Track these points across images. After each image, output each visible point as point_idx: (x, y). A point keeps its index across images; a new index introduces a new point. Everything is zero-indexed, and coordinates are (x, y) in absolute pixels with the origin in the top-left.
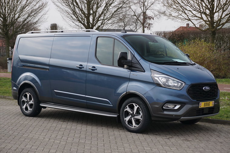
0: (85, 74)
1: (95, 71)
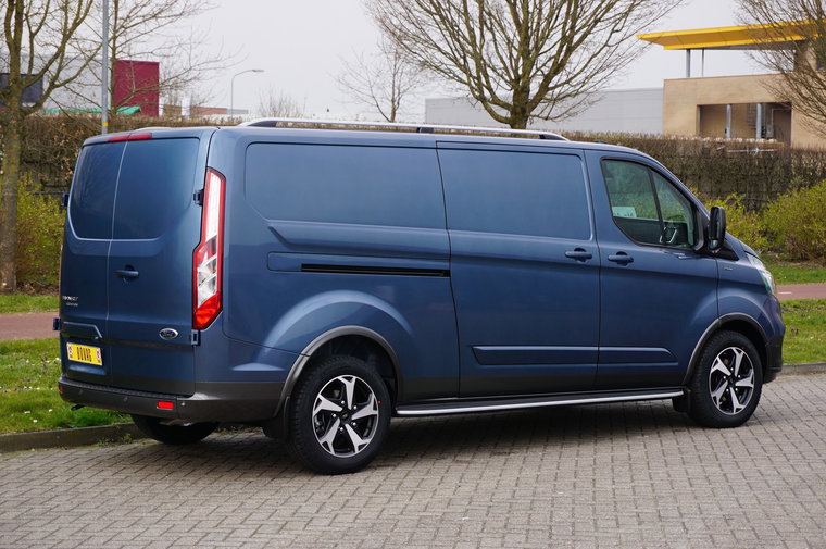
0: (594, 277)
1: (628, 266)
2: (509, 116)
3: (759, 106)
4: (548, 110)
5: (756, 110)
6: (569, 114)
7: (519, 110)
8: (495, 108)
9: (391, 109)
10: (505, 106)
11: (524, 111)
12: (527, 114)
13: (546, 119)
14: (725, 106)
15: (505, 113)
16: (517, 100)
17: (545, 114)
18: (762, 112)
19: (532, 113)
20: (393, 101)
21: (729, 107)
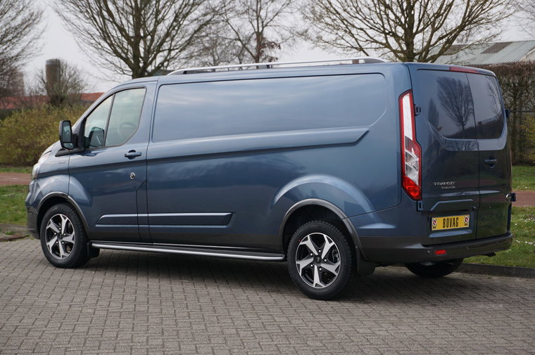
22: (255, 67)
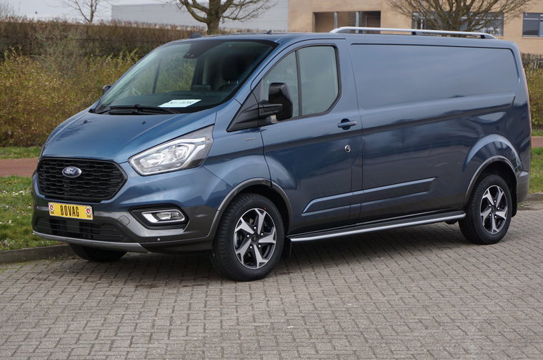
2: (206, 17)
3: (357, 14)
4: (236, 13)
5: (355, 17)
6: (252, 16)
7: (213, 12)
8: (196, 10)
9: (90, 12)
10: (203, 9)
11: (217, 13)
12: (220, 15)
13: (235, 19)
14: (333, 13)
15: (203, 15)
16: (213, 5)
17: (234, 16)
18: (360, 18)
19: (224, 15)
20: (92, 6)
21: (336, 14)
22: (410, 33)
